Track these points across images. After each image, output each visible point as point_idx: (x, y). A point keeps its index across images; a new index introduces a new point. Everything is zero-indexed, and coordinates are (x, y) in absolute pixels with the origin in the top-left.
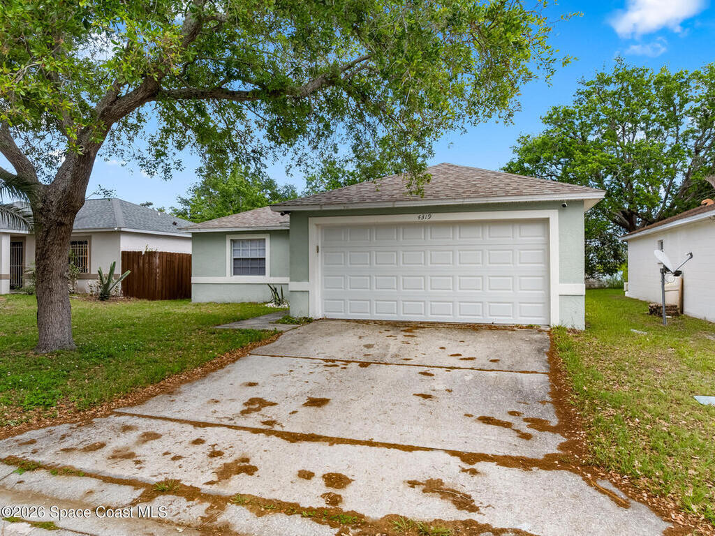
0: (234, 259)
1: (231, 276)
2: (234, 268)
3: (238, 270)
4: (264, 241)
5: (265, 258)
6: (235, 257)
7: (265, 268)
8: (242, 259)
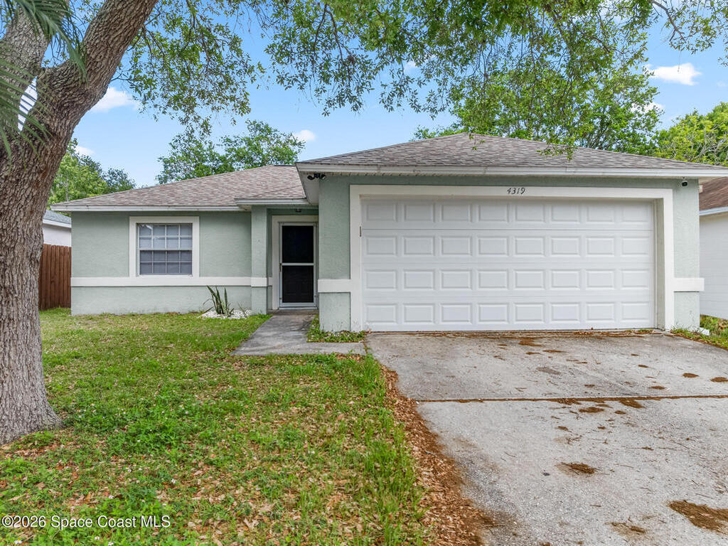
0: (141, 251)
1: (137, 276)
2: (141, 264)
3: (147, 266)
4: (190, 226)
5: (191, 251)
6: (142, 249)
7: (191, 263)
8: (154, 251)
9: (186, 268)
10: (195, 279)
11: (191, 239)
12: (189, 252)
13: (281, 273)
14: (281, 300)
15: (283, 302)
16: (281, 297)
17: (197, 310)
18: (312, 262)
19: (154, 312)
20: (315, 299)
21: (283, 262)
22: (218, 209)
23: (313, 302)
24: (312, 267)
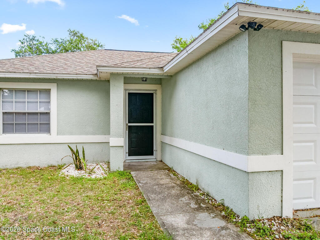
0: (3, 113)
1: (0, 135)
3: (9, 126)
4: (48, 91)
5: (49, 113)
6: (5, 111)
7: (49, 124)
8: (16, 113)
9: (46, 128)
10: (53, 137)
11: (49, 102)
12: (48, 114)
13: (127, 132)
14: (127, 154)
15: (129, 155)
16: (127, 151)
17: (56, 164)
18: (153, 122)
19: (17, 166)
20: (154, 152)
21: (129, 123)
22: (75, 77)
23: (153, 155)
24: (153, 126)
